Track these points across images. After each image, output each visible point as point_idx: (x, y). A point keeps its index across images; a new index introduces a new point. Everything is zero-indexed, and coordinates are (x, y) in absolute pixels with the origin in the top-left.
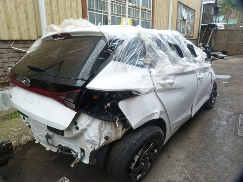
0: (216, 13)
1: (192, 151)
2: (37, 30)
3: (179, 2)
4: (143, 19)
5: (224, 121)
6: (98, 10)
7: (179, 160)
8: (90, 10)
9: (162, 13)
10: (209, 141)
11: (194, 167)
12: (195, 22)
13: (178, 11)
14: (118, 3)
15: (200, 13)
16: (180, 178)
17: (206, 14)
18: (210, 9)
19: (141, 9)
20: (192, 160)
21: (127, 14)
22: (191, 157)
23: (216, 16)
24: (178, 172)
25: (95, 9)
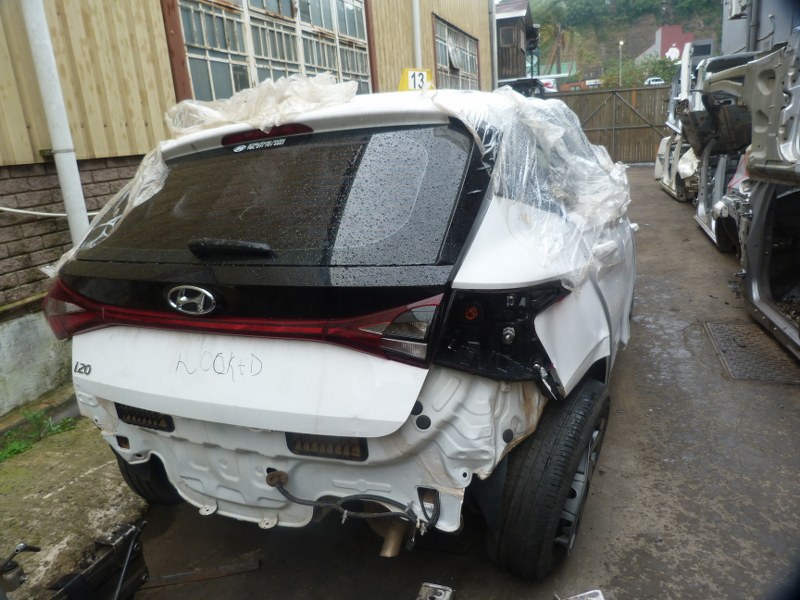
0: (532, 46)
1: (648, 444)
2: (29, 127)
3: (437, 17)
4: (347, 71)
5: (679, 347)
6: (215, 49)
7: (632, 475)
8: (192, 49)
9: (395, 51)
10: (674, 408)
11: (680, 482)
12: (483, 77)
13: (435, 43)
14: (271, 24)
15: (489, 49)
16: (663, 522)
17: (507, 49)
18: (514, 36)
19: (338, 42)
20: (664, 467)
21: (302, 61)
22: (657, 460)
23: (532, 54)
24: (650, 506)
25: (207, 46)
